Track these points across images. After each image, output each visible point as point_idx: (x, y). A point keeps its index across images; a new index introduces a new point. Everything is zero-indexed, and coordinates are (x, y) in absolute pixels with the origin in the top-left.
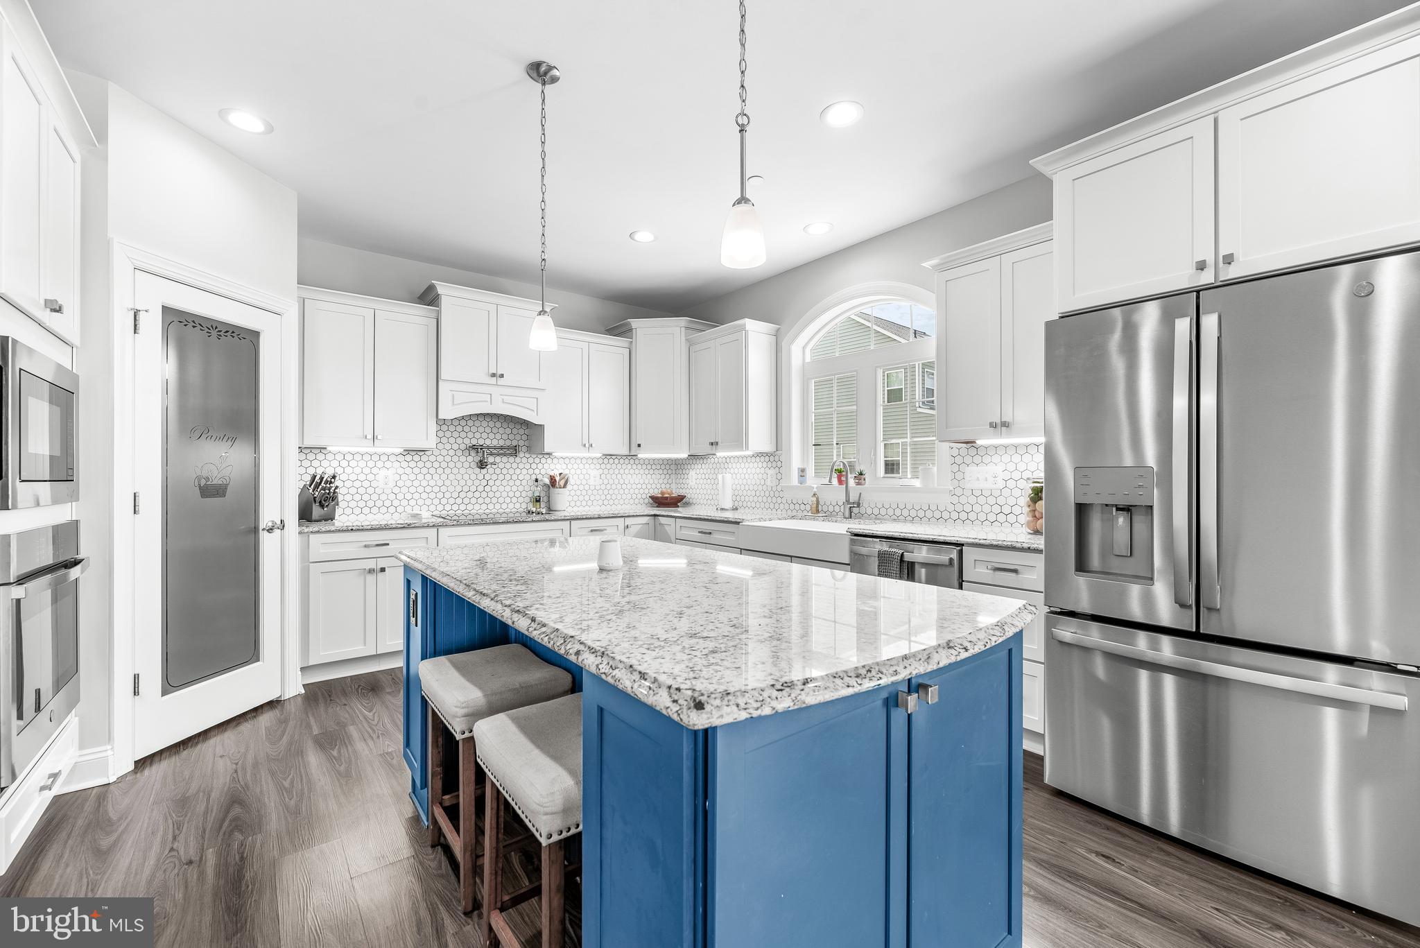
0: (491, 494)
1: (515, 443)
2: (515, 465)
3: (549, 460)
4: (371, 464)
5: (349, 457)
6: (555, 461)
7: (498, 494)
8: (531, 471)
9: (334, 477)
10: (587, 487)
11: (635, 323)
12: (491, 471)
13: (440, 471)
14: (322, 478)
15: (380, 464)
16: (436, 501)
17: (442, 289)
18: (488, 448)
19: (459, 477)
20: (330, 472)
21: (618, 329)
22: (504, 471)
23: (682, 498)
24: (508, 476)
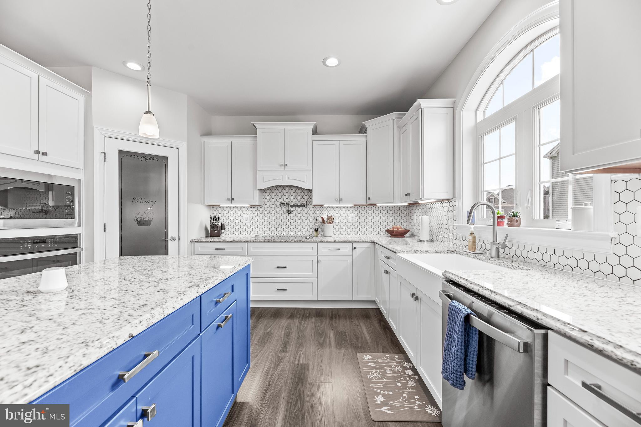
0: (294, 227)
1: (306, 200)
2: (306, 212)
4: (241, 212)
5: (232, 209)
6: (325, 209)
7: (297, 227)
10: (347, 224)
11: (368, 123)
12: (294, 215)
13: (270, 215)
15: (244, 212)
16: (268, 229)
17: (258, 125)
18: (292, 203)
19: (278, 218)
21: (363, 130)
22: (301, 215)
23: (406, 232)
24: (302, 218)
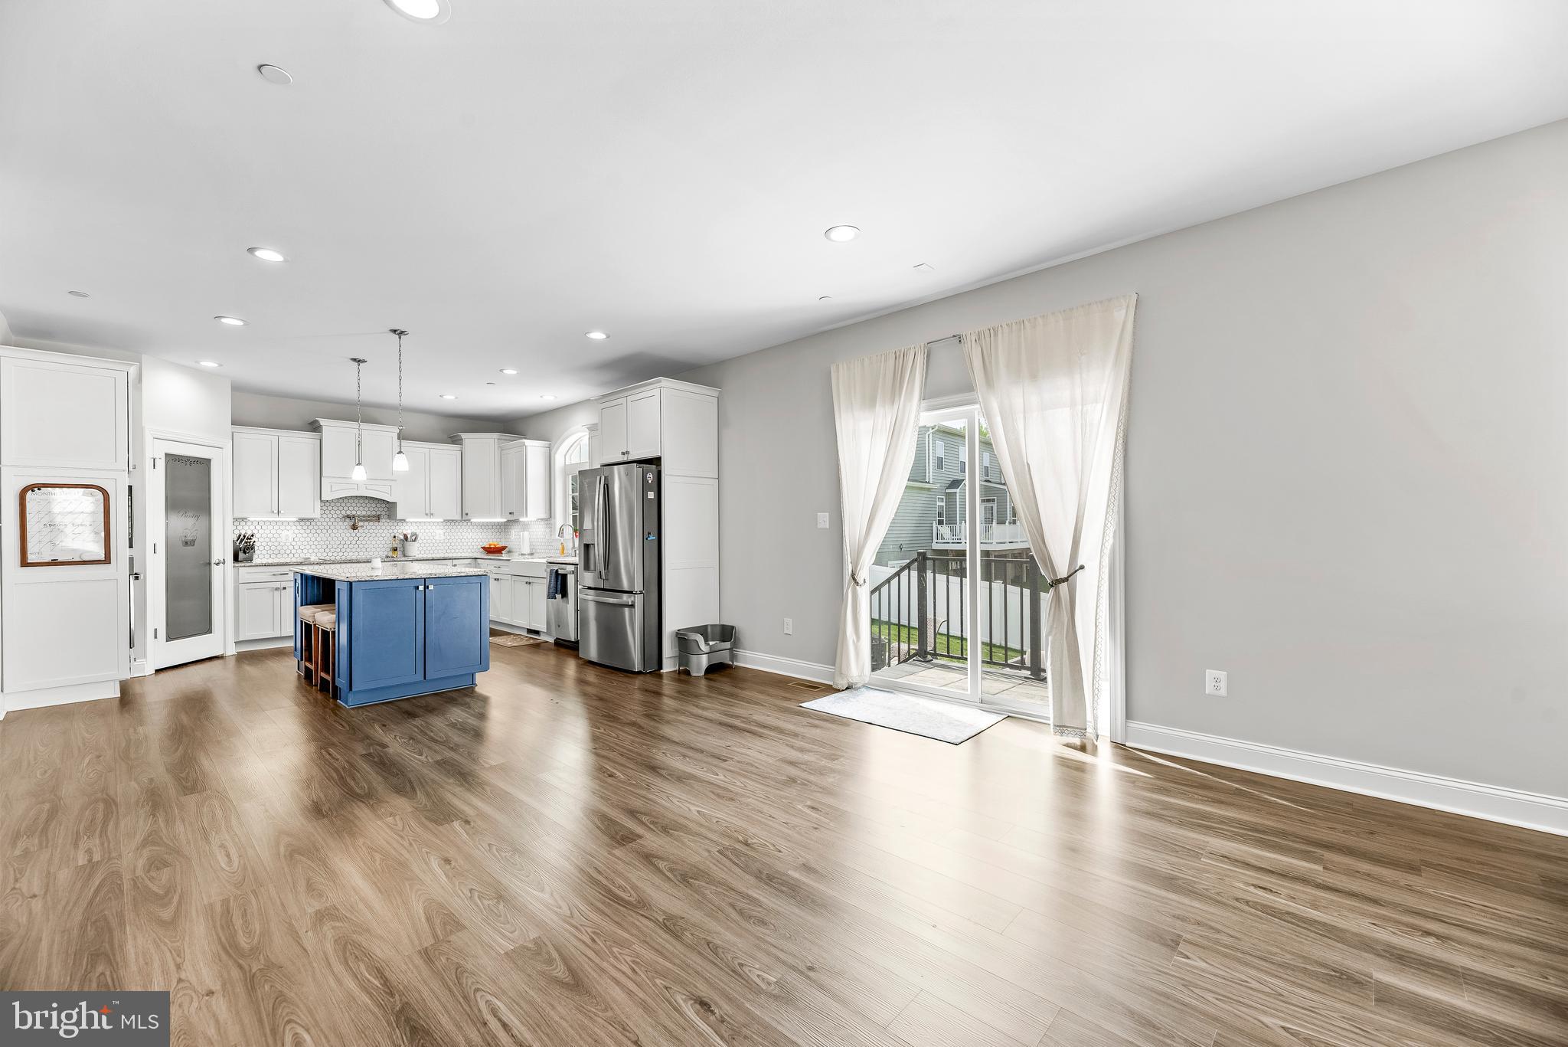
0: (361, 546)
1: (378, 513)
2: (379, 527)
3: (405, 524)
4: (277, 527)
5: (261, 524)
6: (409, 524)
7: (366, 546)
8: (391, 531)
9: (252, 536)
10: (434, 541)
11: (464, 435)
12: (361, 531)
14: (244, 536)
15: (282, 528)
17: (323, 422)
18: (359, 516)
20: (249, 533)
21: (455, 440)
22: (371, 531)
23: (504, 548)
24: (374, 535)
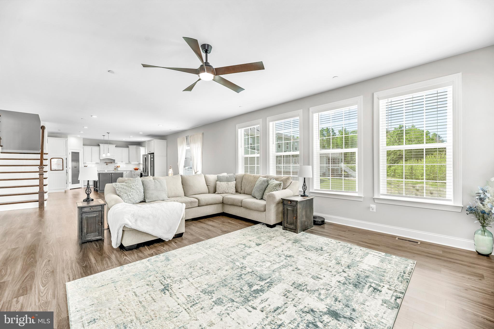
1: (112, 162)
2: (112, 165)
3: (117, 164)
4: (92, 165)
7: (109, 168)
11: (129, 146)
12: (108, 165)
13: (100, 165)
17: (100, 144)
18: (108, 162)
19: (104, 166)
20: (87, 166)
23: (138, 169)
